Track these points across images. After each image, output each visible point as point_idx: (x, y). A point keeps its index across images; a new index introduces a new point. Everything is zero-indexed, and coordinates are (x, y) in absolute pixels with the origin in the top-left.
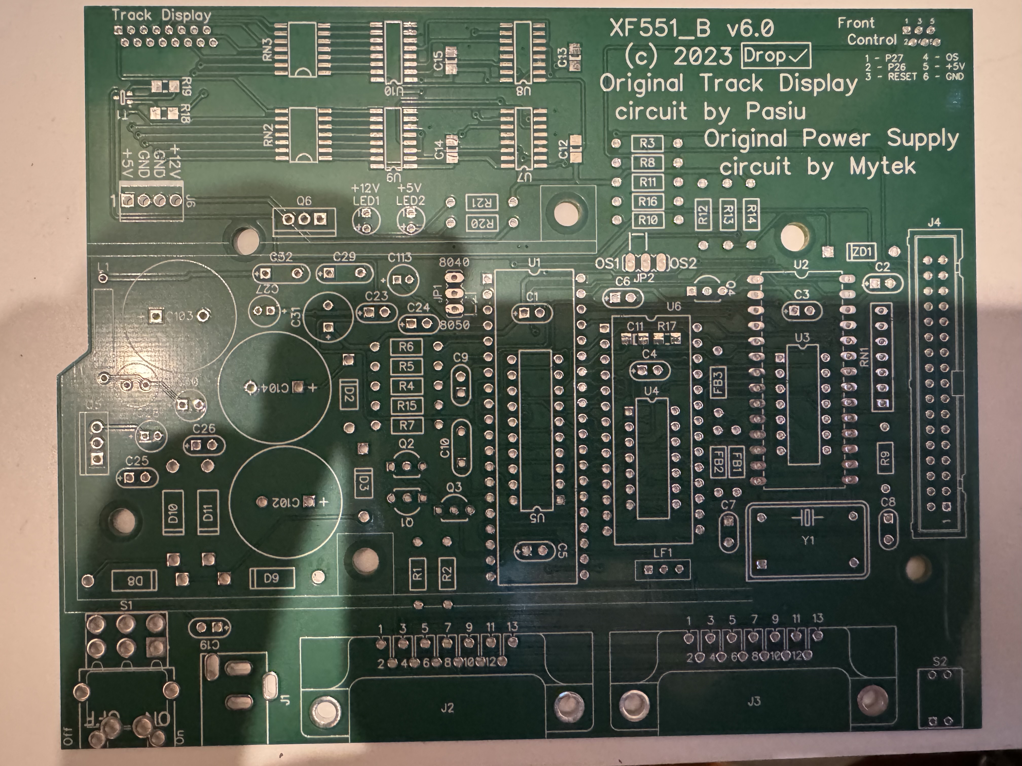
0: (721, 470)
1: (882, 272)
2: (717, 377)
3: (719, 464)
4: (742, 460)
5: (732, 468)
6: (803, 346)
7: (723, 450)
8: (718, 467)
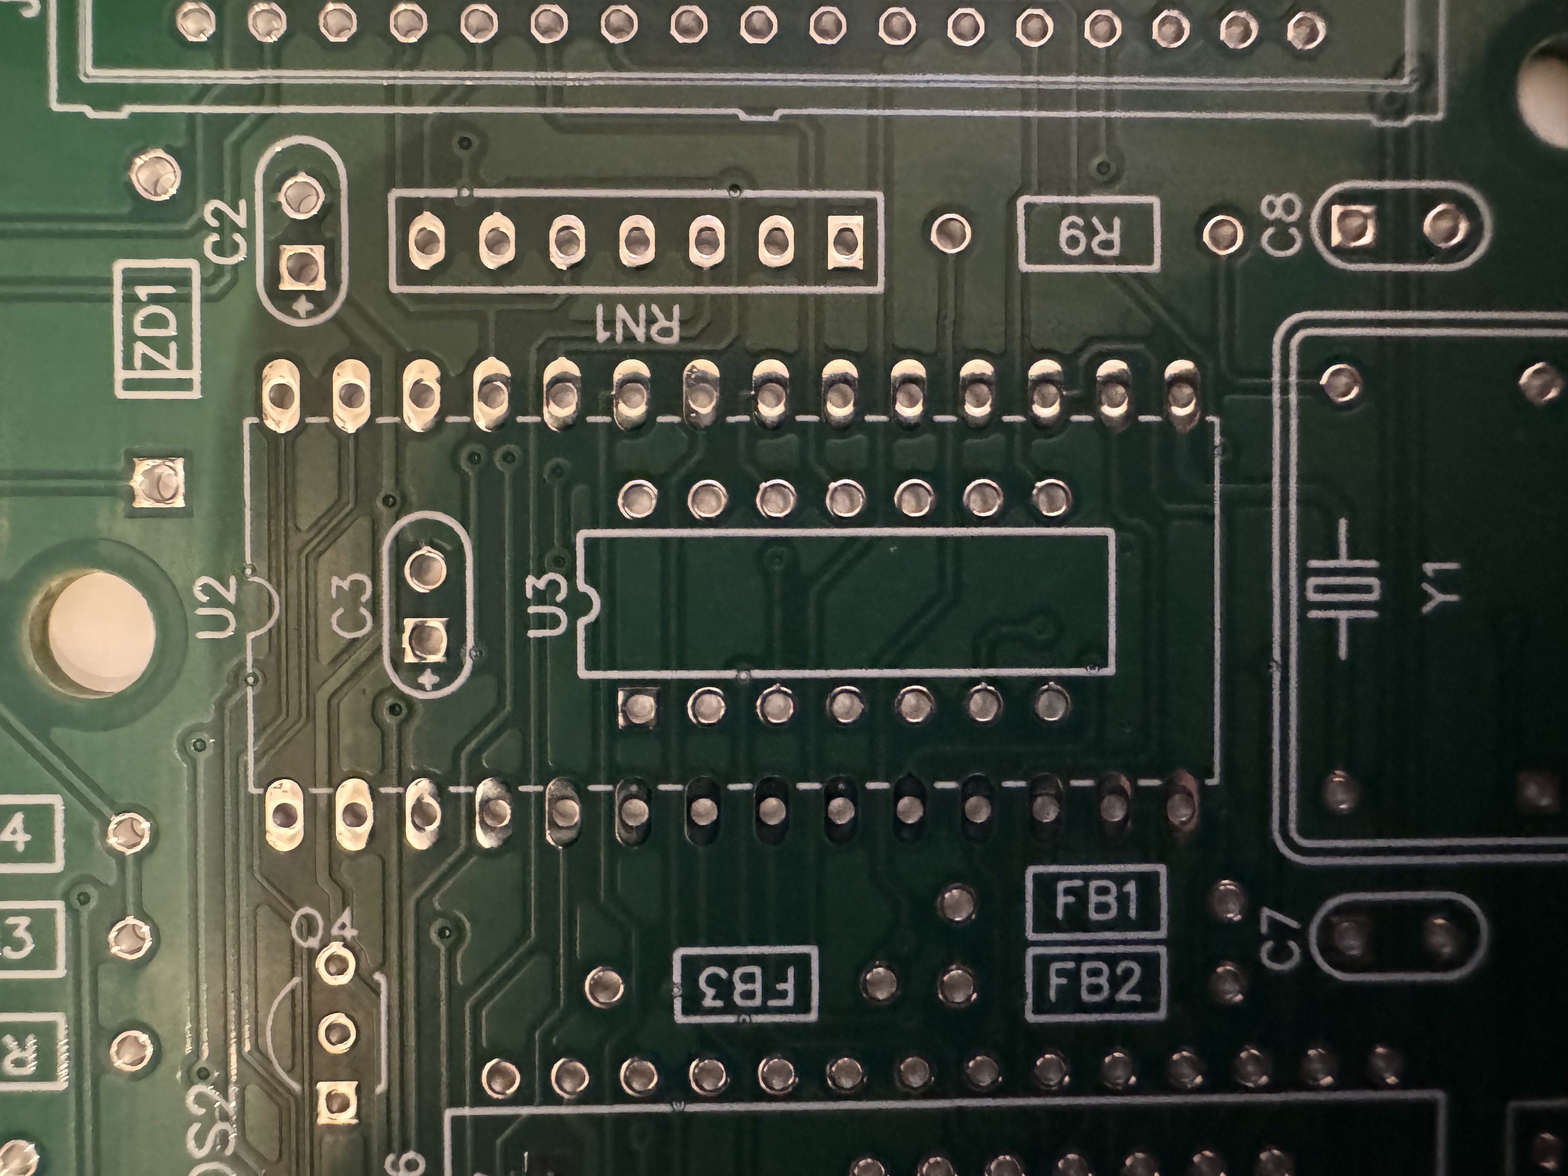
0: (1129, 972)
1: (249, 233)
2: (724, 988)
3: (1103, 981)
4: (1087, 877)
5: (1122, 923)
6: (585, 604)
7: (1042, 962)
8: (1116, 983)
